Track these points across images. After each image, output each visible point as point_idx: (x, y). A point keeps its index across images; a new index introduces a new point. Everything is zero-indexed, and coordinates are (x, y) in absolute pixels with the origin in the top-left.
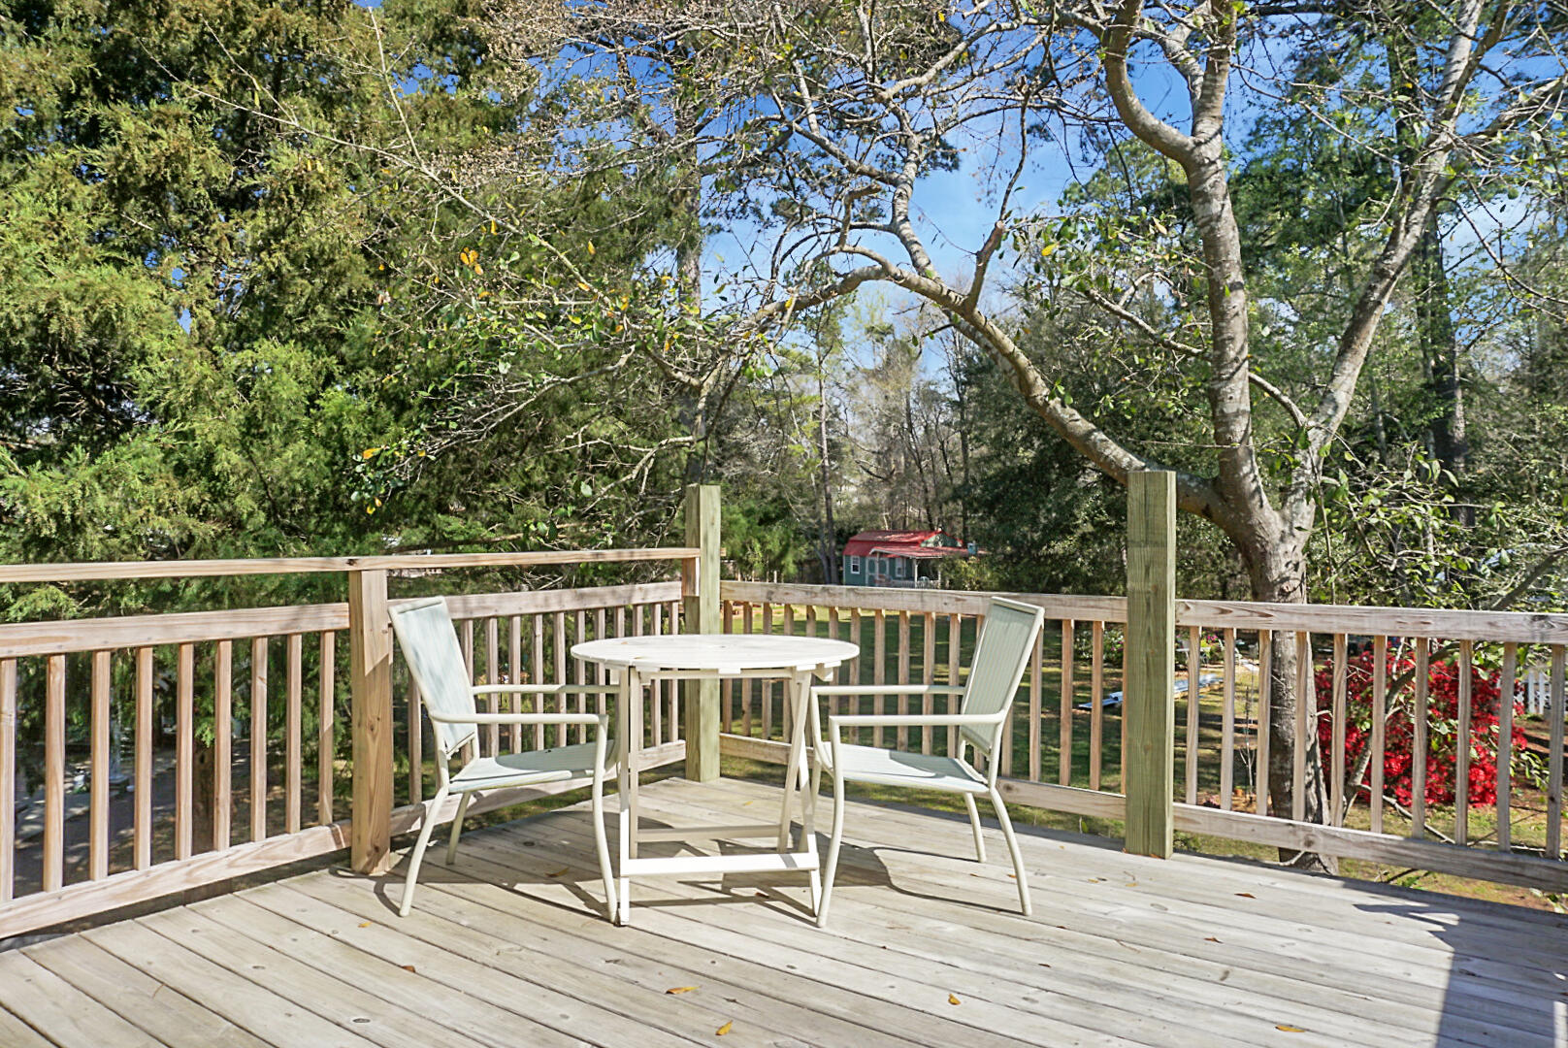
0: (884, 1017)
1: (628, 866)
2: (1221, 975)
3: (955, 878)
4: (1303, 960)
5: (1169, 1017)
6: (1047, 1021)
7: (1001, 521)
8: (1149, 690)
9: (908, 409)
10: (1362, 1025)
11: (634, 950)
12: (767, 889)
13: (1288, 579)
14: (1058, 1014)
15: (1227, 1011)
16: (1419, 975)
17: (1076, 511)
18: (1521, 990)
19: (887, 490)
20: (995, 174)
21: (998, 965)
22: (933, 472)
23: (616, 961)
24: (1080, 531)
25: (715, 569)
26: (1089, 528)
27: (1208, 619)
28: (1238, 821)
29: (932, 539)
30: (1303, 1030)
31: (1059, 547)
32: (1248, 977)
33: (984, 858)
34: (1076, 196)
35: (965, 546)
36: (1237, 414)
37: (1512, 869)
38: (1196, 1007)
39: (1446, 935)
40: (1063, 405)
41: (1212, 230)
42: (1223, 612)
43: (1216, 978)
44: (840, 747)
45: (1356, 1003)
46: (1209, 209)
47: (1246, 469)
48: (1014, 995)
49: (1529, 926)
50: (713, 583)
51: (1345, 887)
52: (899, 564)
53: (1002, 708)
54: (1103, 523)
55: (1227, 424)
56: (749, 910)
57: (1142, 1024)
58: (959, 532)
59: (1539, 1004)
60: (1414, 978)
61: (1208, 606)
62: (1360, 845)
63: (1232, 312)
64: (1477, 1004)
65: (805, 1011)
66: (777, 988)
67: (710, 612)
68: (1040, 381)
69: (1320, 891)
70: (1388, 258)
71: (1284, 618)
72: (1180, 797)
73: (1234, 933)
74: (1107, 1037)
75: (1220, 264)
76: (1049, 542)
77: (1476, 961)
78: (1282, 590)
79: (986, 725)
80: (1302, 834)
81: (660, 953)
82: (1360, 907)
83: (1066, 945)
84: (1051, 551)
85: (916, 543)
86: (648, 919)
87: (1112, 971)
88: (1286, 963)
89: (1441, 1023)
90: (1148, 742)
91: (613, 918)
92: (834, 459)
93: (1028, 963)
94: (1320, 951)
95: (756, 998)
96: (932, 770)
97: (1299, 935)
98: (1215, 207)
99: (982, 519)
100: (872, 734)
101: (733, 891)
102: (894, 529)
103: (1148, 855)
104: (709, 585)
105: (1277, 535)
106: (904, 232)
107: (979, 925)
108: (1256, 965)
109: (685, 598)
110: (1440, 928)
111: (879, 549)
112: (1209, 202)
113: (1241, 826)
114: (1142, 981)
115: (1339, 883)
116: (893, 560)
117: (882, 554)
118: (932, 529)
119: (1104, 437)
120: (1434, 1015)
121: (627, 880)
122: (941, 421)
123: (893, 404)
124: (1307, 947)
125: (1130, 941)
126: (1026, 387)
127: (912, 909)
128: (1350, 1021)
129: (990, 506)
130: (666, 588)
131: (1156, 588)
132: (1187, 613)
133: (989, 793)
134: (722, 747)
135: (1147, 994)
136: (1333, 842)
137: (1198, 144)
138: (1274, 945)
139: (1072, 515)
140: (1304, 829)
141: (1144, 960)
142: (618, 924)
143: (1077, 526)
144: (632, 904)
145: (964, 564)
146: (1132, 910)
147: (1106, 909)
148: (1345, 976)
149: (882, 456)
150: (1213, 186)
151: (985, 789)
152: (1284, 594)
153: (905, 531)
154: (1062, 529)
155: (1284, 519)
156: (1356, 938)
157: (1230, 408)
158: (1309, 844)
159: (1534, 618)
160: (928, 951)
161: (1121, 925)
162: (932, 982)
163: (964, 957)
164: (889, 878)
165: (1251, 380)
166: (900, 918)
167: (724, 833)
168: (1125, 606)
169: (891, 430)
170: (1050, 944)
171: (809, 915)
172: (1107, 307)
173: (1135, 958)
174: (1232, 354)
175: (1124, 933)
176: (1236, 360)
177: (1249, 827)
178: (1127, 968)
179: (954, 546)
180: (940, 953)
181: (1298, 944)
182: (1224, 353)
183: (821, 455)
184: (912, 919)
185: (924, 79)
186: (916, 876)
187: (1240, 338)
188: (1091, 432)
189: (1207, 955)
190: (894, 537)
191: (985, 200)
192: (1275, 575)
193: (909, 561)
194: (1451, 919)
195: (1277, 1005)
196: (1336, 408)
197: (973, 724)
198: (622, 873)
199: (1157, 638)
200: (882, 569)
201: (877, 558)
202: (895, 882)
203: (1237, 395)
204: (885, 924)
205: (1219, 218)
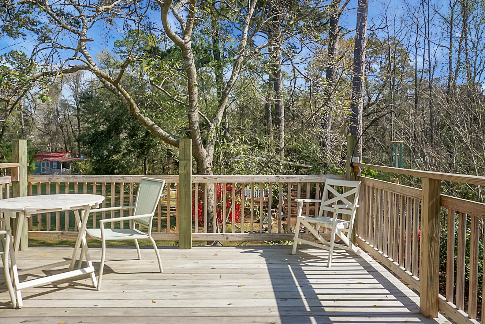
0: (135, 312)
1: (19, 286)
2: (219, 277)
3: (134, 266)
4: (236, 268)
5: (213, 291)
6: (183, 301)
7: (95, 149)
8: (186, 202)
9: (57, 109)
10: (255, 281)
11: (29, 316)
12: (72, 283)
13: (208, 168)
14: (185, 298)
15: (225, 285)
16: (261, 266)
17: (121, 146)
18: (281, 264)
19: (49, 137)
20: (108, 36)
21: (161, 288)
22: (67, 132)
23: (25, 322)
24: (122, 153)
25: (25, 170)
26: (125, 151)
27: (201, 180)
28: (209, 235)
29: (67, 155)
30: (244, 285)
31: (116, 157)
32: (226, 276)
33: (141, 258)
34: (119, 44)
35: (79, 157)
36: (196, 121)
37: (272, 237)
38: (217, 286)
39: (262, 255)
40: (145, 116)
41: (189, 68)
42: (205, 178)
43: (219, 278)
44: (104, 230)
45: (252, 276)
46: (189, 62)
47: (198, 137)
48: (170, 295)
49: (276, 250)
50: (25, 175)
51: (236, 248)
52: (54, 164)
53: (152, 211)
54: (130, 149)
55: (193, 124)
56: (69, 291)
57: (207, 294)
58: (77, 153)
59: (285, 267)
60: (261, 267)
61: (201, 177)
62: (239, 237)
63: (195, 93)
64: (275, 270)
65: (109, 318)
66: (95, 314)
67: (23, 187)
68: (137, 108)
69: (232, 250)
70: (231, 82)
71: (221, 179)
72: (194, 231)
73: (217, 265)
74: (200, 300)
75: (191, 78)
76: (112, 156)
77: (270, 260)
78: (207, 171)
79: (147, 217)
80: (225, 236)
81: (42, 314)
82: (241, 252)
83: (177, 278)
84: (113, 159)
85: (61, 156)
86: (31, 303)
87: (193, 282)
88: (232, 270)
89: (270, 276)
90: (186, 217)
91: (15, 306)
92: (27, 126)
93: (169, 286)
94: (238, 265)
95: (87, 319)
96: (129, 233)
97: (232, 262)
98: (190, 62)
99: (88, 148)
100: (111, 225)
101: (58, 286)
102: (52, 152)
103: (186, 249)
104: (23, 177)
105: (206, 156)
106: (85, 53)
107: (149, 278)
108: (226, 272)
109: (12, 182)
110: (260, 254)
111: (47, 159)
112: (189, 60)
113: (210, 237)
114: (201, 283)
115: (235, 247)
116: (52, 162)
117: (47, 160)
118: (67, 151)
119: (157, 126)
120: (268, 274)
121: (20, 291)
122: (70, 114)
123: (51, 107)
124: (235, 265)
125: (192, 273)
126: (133, 109)
127: (126, 278)
128: (252, 280)
129: (91, 144)
130: (4, 179)
131: (187, 172)
132: (195, 179)
133: (149, 238)
134: (29, 236)
135: (204, 286)
136: (233, 237)
137: (186, 43)
138: (228, 266)
139: (120, 147)
140: (226, 235)
141: (199, 278)
142: (18, 308)
143: (122, 151)
144: (23, 299)
145: (80, 163)
146: (189, 265)
147: (183, 266)
148: (247, 270)
149: (47, 125)
150: (190, 56)
151: (148, 237)
152: (208, 172)
153: (56, 152)
154: (116, 150)
155: (207, 151)
156: (245, 260)
157: (194, 120)
158: (227, 239)
159: (276, 176)
160: (138, 289)
161: (189, 270)
162: (144, 298)
163: (150, 289)
164: (112, 270)
165: (199, 113)
166: (124, 282)
167: (48, 267)
168: (178, 178)
169: (51, 116)
170: (172, 279)
171: (92, 287)
172: (157, 87)
173: (197, 278)
174: (195, 105)
175: (190, 272)
176: (195, 106)
177: (212, 237)
178: (195, 281)
179: (76, 157)
180: (142, 289)
181: (233, 265)
182: (192, 104)
183: (21, 124)
184: (127, 281)
185: (110, 7)
186: (121, 268)
187: (196, 100)
188: (153, 125)
189: (213, 272)
190: (52, 154)
191: (104, 44)
192: (205, 167)
193: (58, 162)
194: (261, 251)
195: (236, 281)
196: (218, 121)
197: (141, 218)
198: (17, 289)
199: (188, 187)
200: (48, 166)
201: (46, 162)
202: (115, 271)
203: (196, 116)
204: (120, 285)
205: (191, 65)
